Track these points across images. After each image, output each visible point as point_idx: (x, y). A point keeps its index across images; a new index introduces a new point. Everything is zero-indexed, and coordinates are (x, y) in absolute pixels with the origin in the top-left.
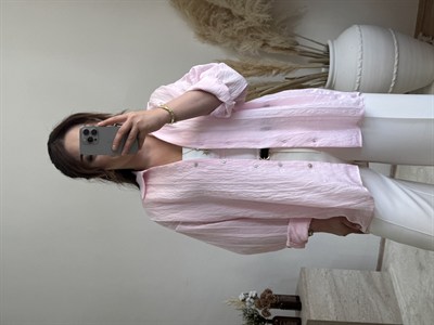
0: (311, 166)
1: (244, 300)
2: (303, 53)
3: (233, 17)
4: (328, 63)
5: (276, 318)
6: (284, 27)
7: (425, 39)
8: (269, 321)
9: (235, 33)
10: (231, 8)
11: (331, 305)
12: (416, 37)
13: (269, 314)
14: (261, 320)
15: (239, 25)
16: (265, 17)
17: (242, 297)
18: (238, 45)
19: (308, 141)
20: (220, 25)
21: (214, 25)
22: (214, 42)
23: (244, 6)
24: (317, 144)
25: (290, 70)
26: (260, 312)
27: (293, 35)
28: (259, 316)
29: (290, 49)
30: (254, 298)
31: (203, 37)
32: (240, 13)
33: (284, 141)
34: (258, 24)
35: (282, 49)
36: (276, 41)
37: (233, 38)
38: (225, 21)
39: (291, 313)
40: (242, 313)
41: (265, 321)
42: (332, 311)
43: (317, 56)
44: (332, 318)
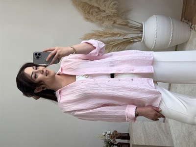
0: (133, 80)
1: (105, 135)
2: (131, 27)
3: (100, 11)
4: (142, 32)
5: (119, 143)
6: (122, 15)
7: (185, 21)
8: (116, 145)
9: (101, 18)
10: (99, 7)
11: (143, 138)
12: (181, 20)
13: (116, 142)
14: (112, 144)
15: (103, 14)
16: (115, 11)
17: (104, 134)
18: (103, 23)
19: (130, 70)
20: (94, 14)
21: (92, 14)
22: (92, 21)
23: (105, 6)
24: (134, 72)
25: (125, 34)
26: (112, 141)
27: (127, 19)
28: (111, 143)
29: (126, 25)
30: (109, 135)
31: (87, 19)
32: (104, 9)
33: (120, 71)
34: (111, 14)
35: (122, 25)
36: (119, 21)
37: (100, 20)
38: (97, 12)
39: (125, 141)
40: (103, 141)
41: (114, 145)
42: (143, 141)
43: (138, 28)
44: (143, 144)
